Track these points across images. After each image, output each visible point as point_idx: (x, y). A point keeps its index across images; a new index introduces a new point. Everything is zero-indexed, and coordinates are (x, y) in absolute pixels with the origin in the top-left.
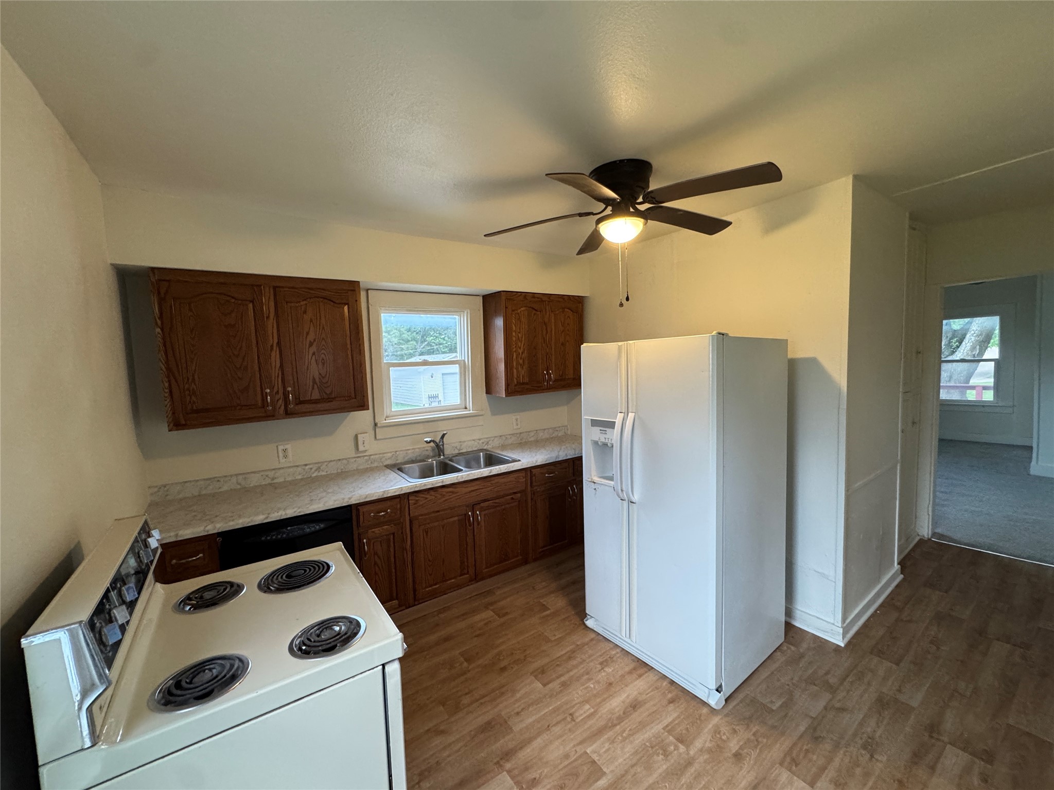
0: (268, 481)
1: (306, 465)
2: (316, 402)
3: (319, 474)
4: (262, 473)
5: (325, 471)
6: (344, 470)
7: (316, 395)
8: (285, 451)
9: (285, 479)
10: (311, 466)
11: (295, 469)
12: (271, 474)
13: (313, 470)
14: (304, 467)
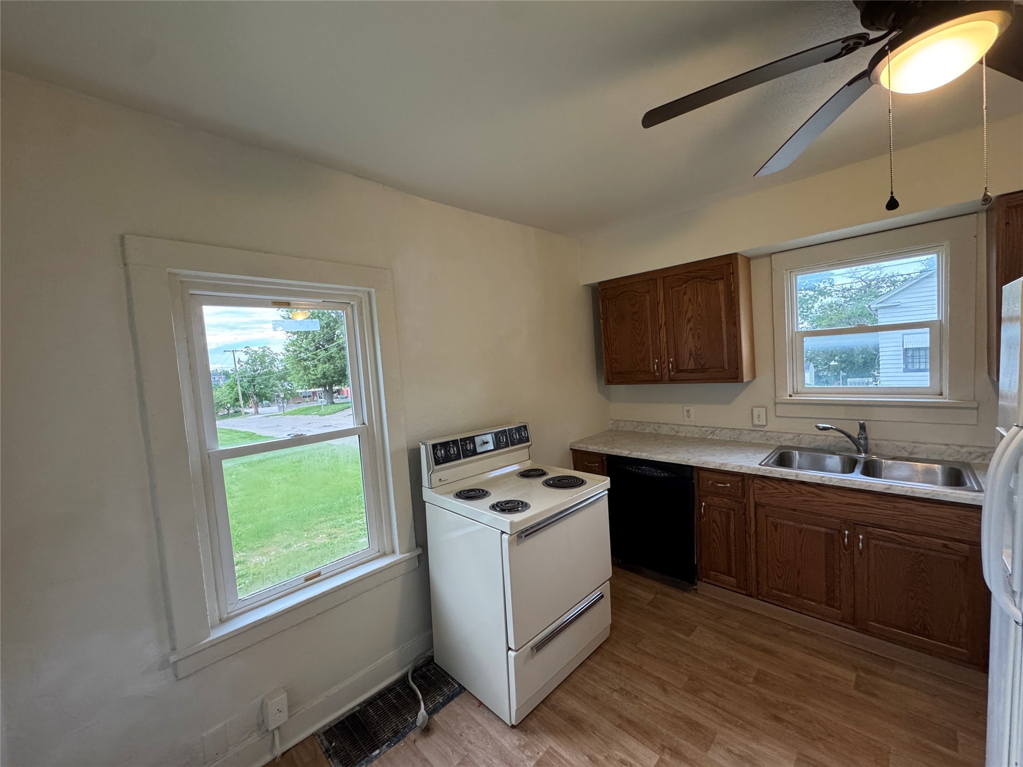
0: (673, 433)
1: (703, 427)
2: (692, 371)
3: (713, 438)
4: (670, 426)
5: (719, 436)
6: (736, 440)
7: (691, 366)
8: (688, 411)
9: (686, 434)
10: (706, 429)
11: (693, 428)
12: (676, 428)
13: (708, 433)
14: (700, 428)
